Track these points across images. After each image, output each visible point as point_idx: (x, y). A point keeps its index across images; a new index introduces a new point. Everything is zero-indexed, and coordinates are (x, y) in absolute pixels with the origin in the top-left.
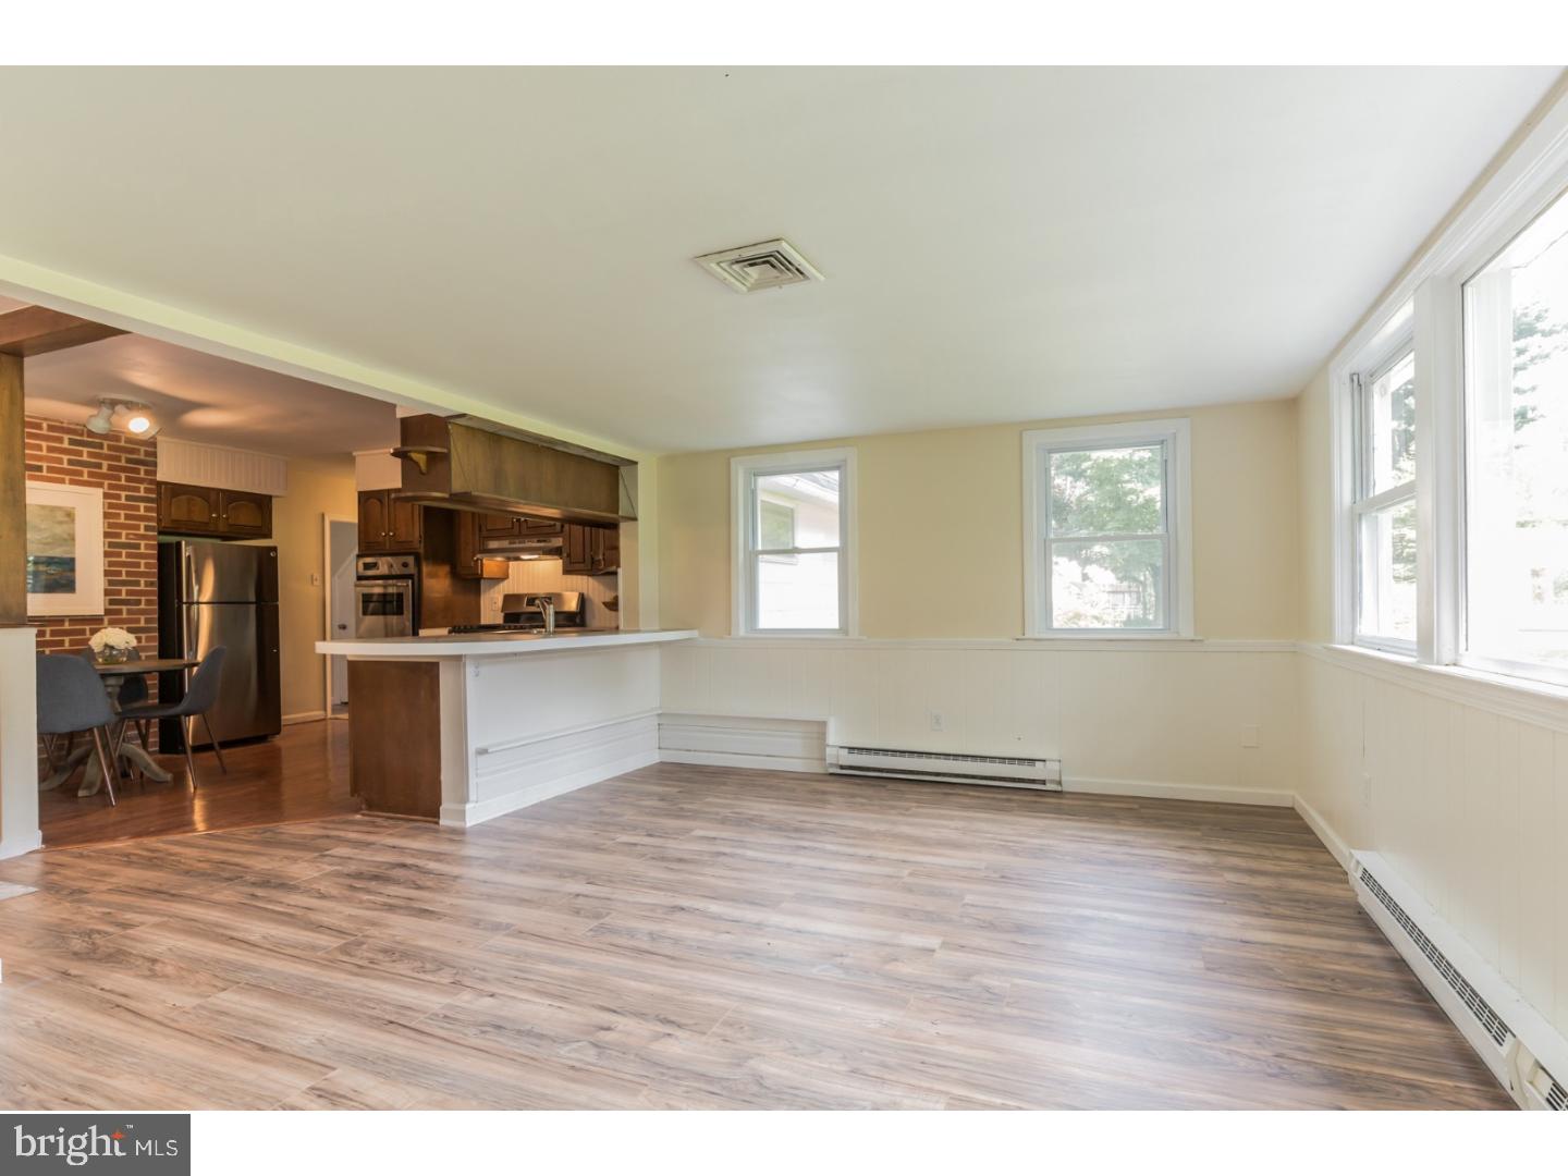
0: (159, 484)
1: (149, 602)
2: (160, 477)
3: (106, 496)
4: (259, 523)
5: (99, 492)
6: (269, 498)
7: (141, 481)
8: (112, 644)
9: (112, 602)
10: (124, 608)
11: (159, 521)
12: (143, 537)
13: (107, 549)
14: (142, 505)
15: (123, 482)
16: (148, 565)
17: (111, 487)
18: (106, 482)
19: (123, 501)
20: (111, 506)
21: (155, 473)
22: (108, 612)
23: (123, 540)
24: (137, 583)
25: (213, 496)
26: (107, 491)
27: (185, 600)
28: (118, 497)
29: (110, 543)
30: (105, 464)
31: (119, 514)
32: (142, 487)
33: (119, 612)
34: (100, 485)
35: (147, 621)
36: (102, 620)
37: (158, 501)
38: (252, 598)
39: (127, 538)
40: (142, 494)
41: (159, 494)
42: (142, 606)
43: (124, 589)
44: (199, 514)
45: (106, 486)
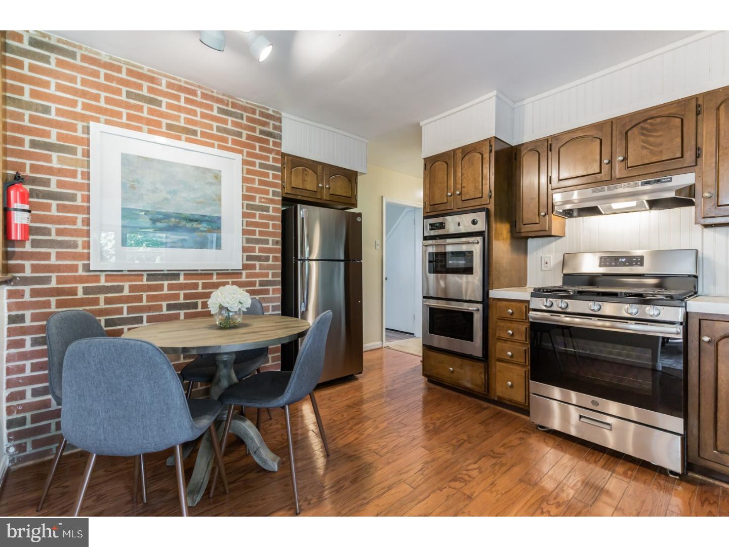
0: (283, 155)
1: (275, 259)
2: (285, 149)
3: (245, 162)
4: (349, 195)
5: (239, 158)
6: (355, 174)
7: (270, 151)
8: (225, 305)
9: (249, 258)
10: (257, 263)
11: (283, 187)
12: (272, 201)
13: (245, 210)
14: (271, 172)
15: (257, 151)
16: (275, 226)
17: (249, 154)
18: (245, 150)
19: (257, 168)
20: (249, 172)
21: (279, 145)
22: (245, 267)
23: (257, 203)
24: (267, 242)
25: (319, 168)
26: (245, 158)
27: (299, 258)
28: (253, 164)
29: (247, 205)
30: (245, 133)
31: (254, 180)
32: (271, 156)
33: (253, 267)
34: (241, 152)
35: (274, 275)
36: (241, 274)
37: (282, 170)
38: (342, 257)
39: (260, 202)
40: (271, 163)
41: (283, 164)
42: (270, 262)
43: (257, 246)
44: (310, 183)
45: (245, 153)
